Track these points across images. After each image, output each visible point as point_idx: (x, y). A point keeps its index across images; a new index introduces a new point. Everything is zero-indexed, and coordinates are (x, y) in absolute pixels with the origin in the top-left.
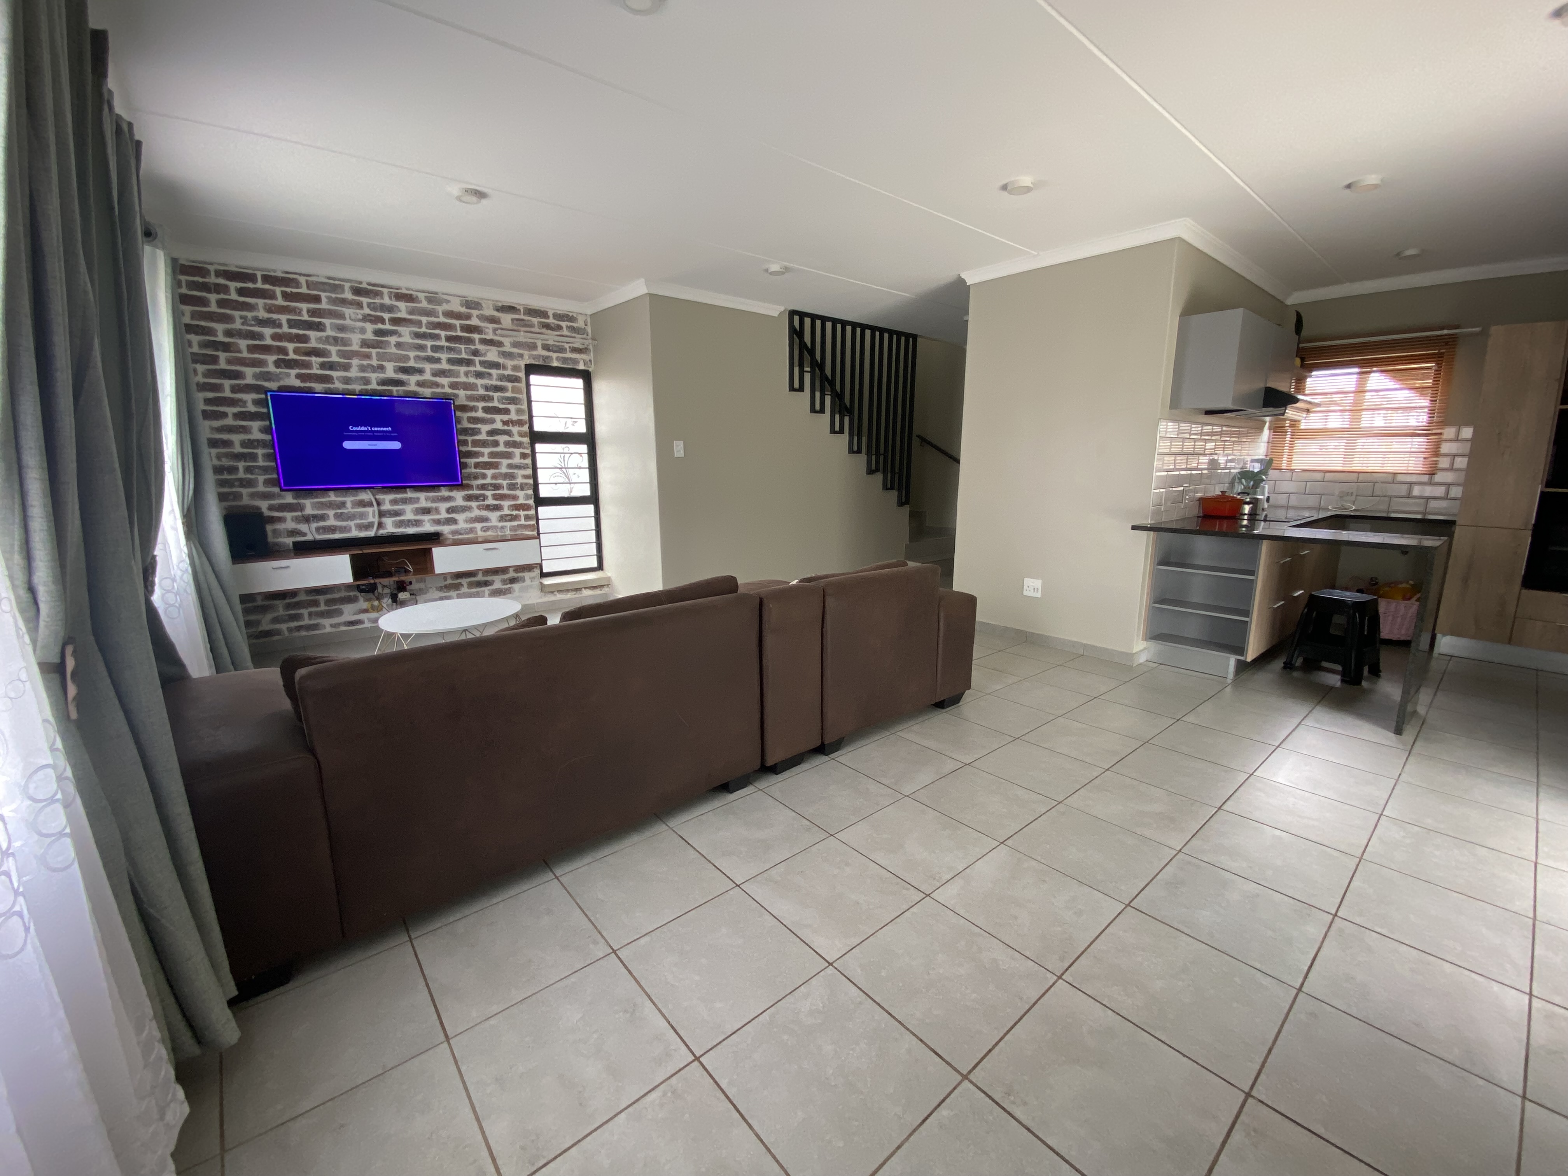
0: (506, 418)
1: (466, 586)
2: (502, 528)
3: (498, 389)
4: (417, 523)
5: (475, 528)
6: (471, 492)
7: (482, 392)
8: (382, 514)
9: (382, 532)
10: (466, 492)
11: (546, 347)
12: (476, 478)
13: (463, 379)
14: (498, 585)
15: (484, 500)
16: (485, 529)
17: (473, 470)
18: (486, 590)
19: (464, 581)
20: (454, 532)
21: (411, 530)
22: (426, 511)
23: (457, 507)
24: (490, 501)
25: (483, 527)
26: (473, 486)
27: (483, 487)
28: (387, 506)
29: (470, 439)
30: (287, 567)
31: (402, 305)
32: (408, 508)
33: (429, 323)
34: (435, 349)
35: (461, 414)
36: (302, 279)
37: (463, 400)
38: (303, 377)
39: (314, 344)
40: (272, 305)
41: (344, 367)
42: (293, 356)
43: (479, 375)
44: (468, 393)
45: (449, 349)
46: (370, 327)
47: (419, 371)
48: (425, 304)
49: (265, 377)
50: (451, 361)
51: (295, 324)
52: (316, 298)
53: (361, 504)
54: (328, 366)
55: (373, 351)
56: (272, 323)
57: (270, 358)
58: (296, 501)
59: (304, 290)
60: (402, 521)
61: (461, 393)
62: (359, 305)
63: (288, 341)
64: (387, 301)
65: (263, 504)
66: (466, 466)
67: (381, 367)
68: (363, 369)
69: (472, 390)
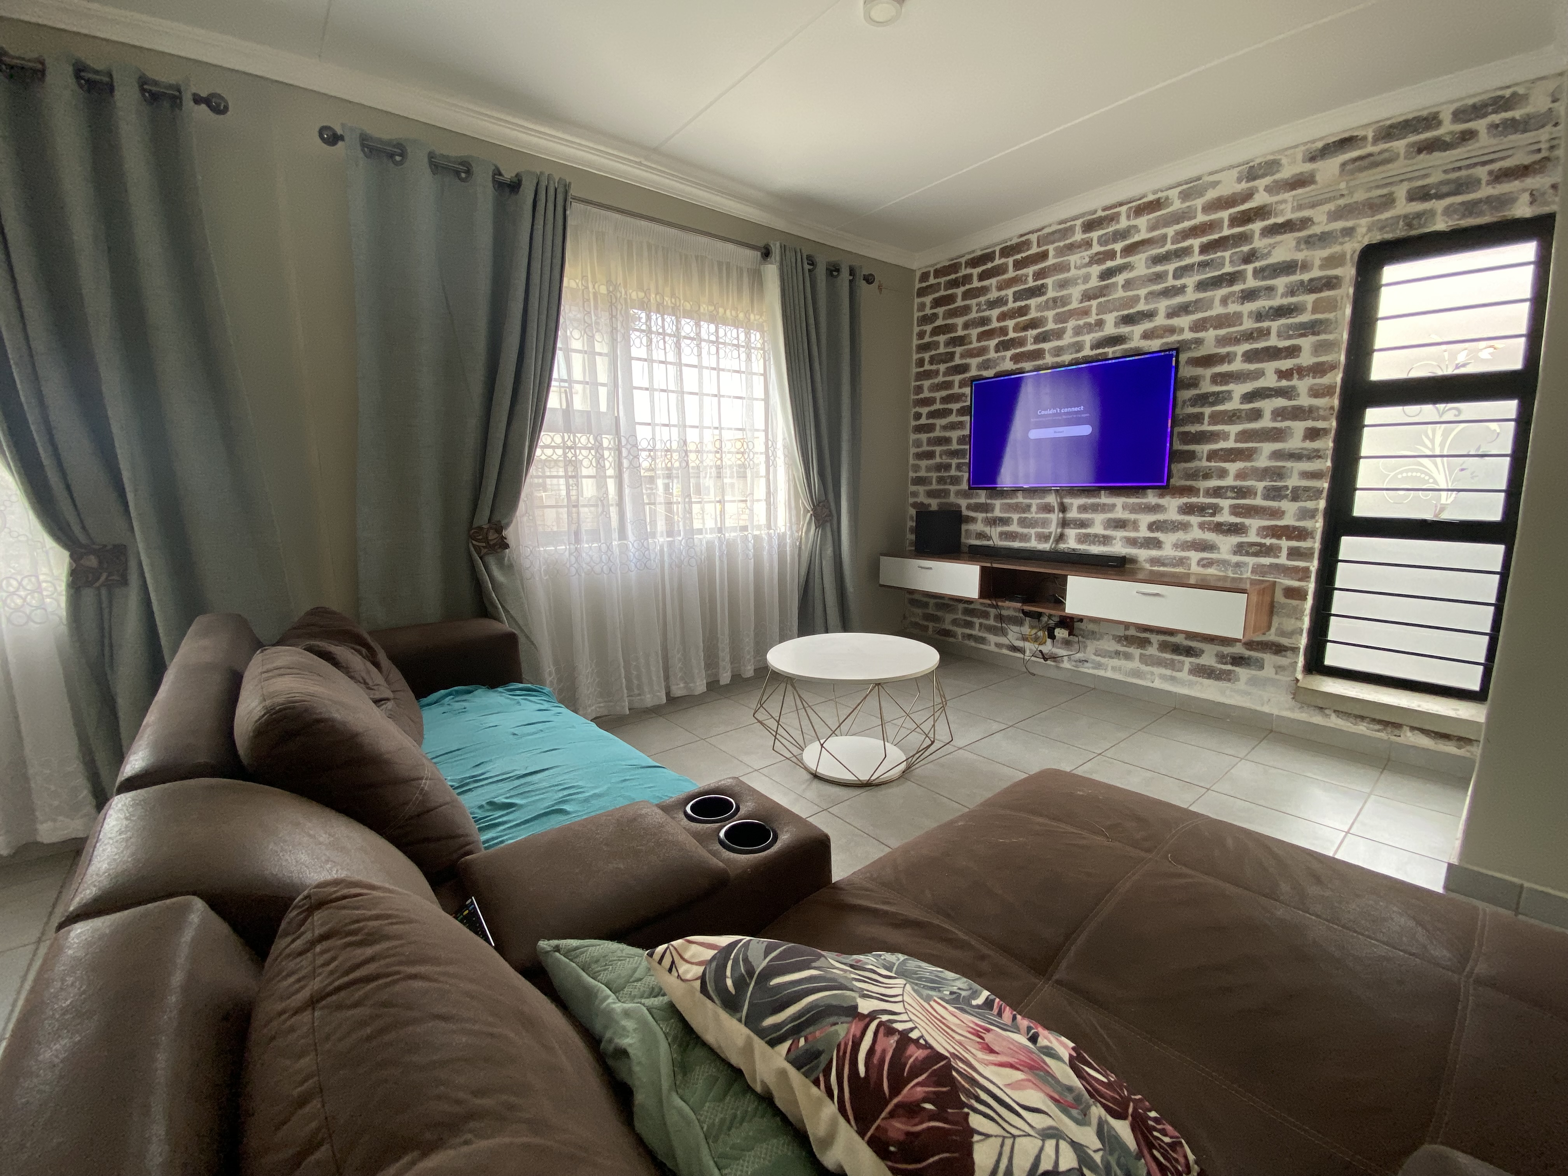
0: (1286, 364)
1: (1156, 645)
2: (1238, 565)
3: (1281, 312)
4: (1106, 540)
5: (1188, 558)
6: (1194, 500)
7: (1248, 324)
8: (1064, 523)
9: (1062, 546)
10: (1185, 500)
11: (1421, 194)
12: (1207, 476)
13: (1218, 310)
14: (1208, 659)
15: (1213, 515)
16: (1205, 562)
17: (1205, 463)
18: (1188, 661)
19: (1155, 639)
20: (1154, 561)
21: (1096, 549)
22: (1121, 524)
23: (1165, 521)
24: (1226, 517)
25: (1202, 559)
26: (1199, 490)
27: (1217, 492)
28: (1073, 514)
29: (1207, 411)
30: (931, 568)
31: (1142, 222)
32: (1099, 518)
33: (1177, 233)
34: (1180, 273)
35: (1199, 371)
36: (1034, 238)
37: (1209, 347)
38: (1016, 358)
39: (1033, 314)
40: (1004, 280)
41: (1058, 334)
42: (1012, 335)
43: (1249, 295)
44: (1222, 332)
45: (1203, 265)
46: (1096, 270)
47: (1150, 315)
48: (1177, 205)
49: (985, 365)
50: (1202, 286)
51: (1017, 297)
52: (1044, 256)
53: (1048, 509)
54: (1043, 338)
55: (1094, 303)
56: (1000, 302)
57: (992, 343)
58: (989, 501)
59: (1034, 250)
60: (1087, 535)
61: (1210, 335)
62: (1088, 244)
63: (1012, 317)
64: (1123, 223)
65: (963, 503)
66: (1191, 456)
67: (1100, 324)
68: (1078, 331)
69: (1229, 326)
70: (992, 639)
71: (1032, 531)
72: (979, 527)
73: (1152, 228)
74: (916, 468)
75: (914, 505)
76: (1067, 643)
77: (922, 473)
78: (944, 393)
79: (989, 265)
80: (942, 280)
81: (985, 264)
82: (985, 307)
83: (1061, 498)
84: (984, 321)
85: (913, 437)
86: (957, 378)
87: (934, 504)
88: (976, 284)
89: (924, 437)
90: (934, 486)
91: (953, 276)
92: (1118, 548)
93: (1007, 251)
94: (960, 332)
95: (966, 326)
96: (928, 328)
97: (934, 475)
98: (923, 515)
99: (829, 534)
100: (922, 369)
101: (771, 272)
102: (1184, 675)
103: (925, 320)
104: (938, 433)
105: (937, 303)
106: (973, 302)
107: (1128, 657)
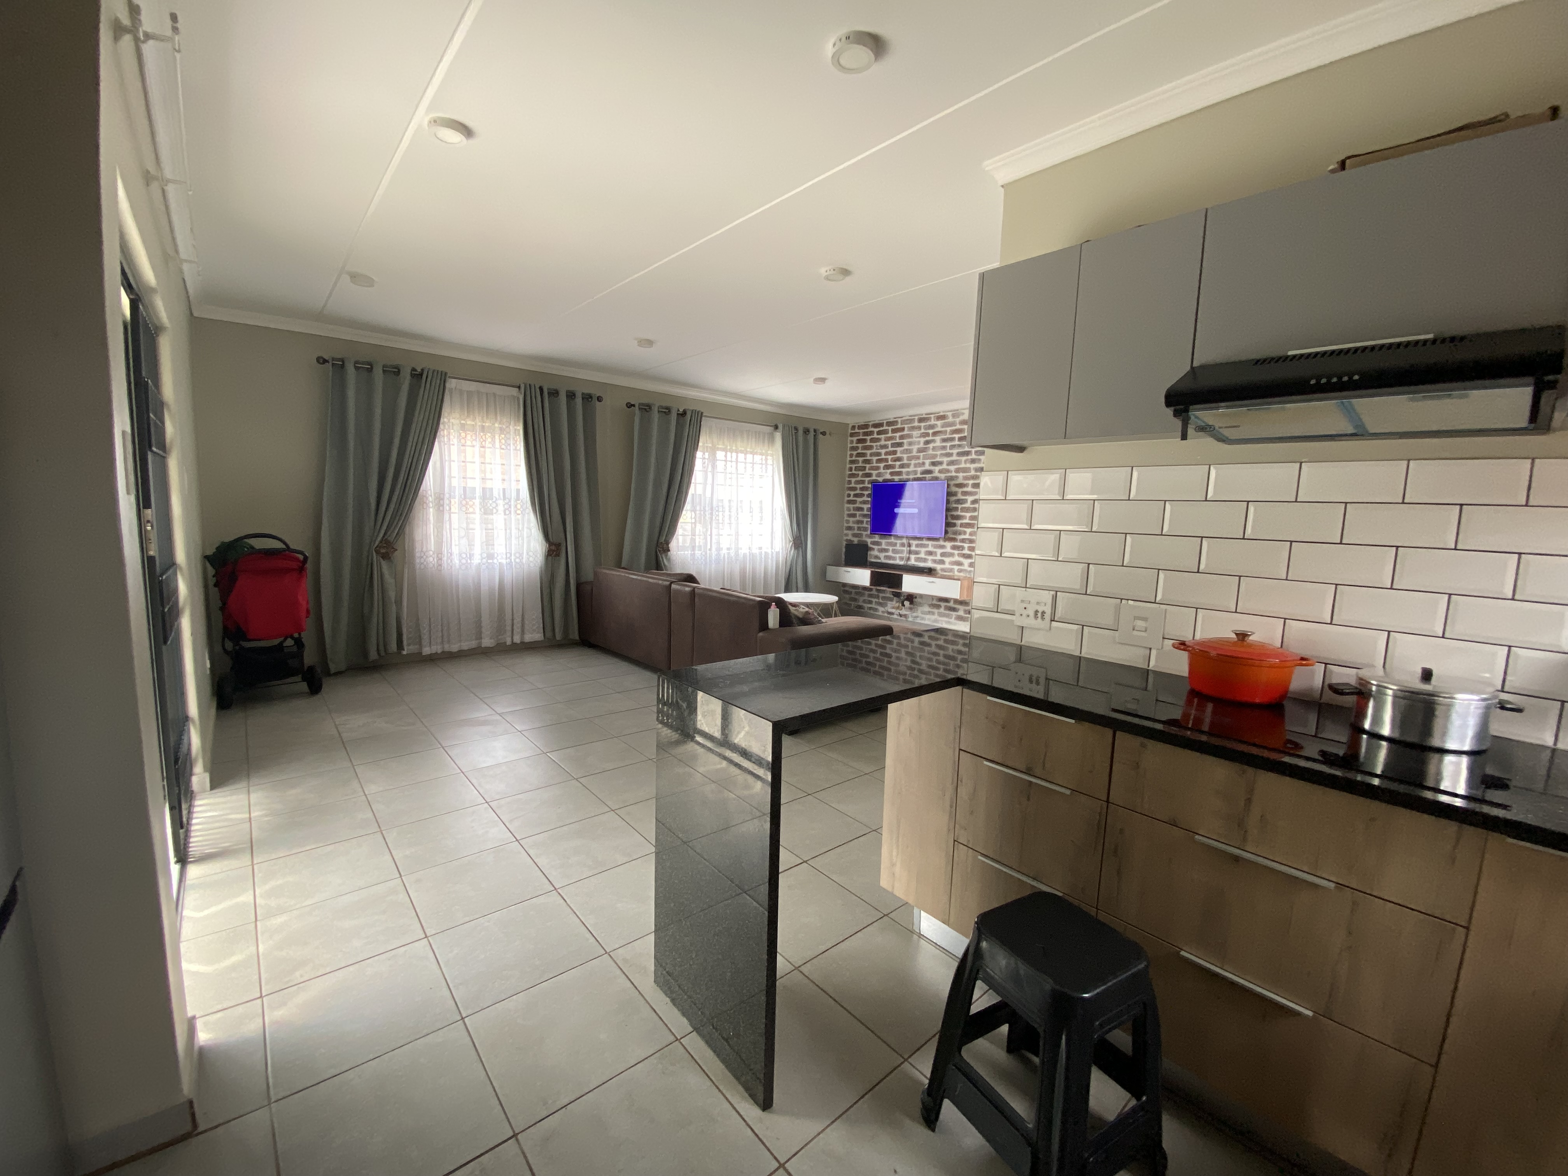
1: (943, 607)
4: (925, 560)
5: (953, 569)
6: (956, 544)
7: (973, 473)
8: (910, 552)
9: (909, 563)
10: (953, 543)
12: (960, 534)
13: (963, 465)
14: (961, 613)
15: (962, 550)
17: (959, 528)
18: (954, 614)
19: (943, 604)
20: (943, 570)
21: (922, 565)
22: (930, 553)
23: (946, 553)
24: (966, 551)
26: (958, 539)
27: (963, 541)
28: (913, 548)
29: (960, 506)
30: (849, 572)
31: (939, 423)
32: (923, 550)
33: (951, 431)
34: (952, 447)
35: (957, 489)
36: (899, 420)
37: (960, 481)
38: (892, 474)
39: (898, 455)
40: (887, 437)
41: (908, 466)
42: (890, 463)
43: (973, 461)
44: (965, 474)
45: (959, 446)
46: (922, 440)
47: (941, 463)
48: (951, 419)
49: (879, 475)
50: (959, 454)
51: (893, 445)
52: (903, 429)
53: (903, 545)
54: (902, 466)
55: (922, 454)
56: (885, 447)
57: (882, 465)
58: (879, 540)
59: (899, 426)
60: (919, 558)
61: (961, 475)
62: (919, 428)
63: (890, 455)
64: (933, 422)
65: (869, 541)
66: (954, 525)
67: (924, 464)
68: (916, 465)
69: (966, 472)
70: (881, 609)
71: (898, 556)
72: (875, 553)
73: (942, 427)
74: (848, 522)
75: (847, 540)
76: (911, 609)
77: (851, 525)
78: (862, 486)
79: (881, 429)
80: (861, 431)
81: (879, 428)
82: (879, 448)
83: (909, 540)
84: (879, 454)
85: (847, 505)
86: (867, 479)
87: (856, 540)
88: (875, 436)
89: (851, 506)
90: (856, 531)
91: (866, 430)
92: (929, 564)
93: (889, 424)
94: (868, 458)
95: (871, 455)
96: (855, 453)
97: (856, 526)
98: (850, 546)
99: (801, 553)
100: (851, 473)
101: (778, 436)
102: (953, 620)
103: (853, 449)
104: (858, 505)
105: (859, 441)
106: (874, 444)
107: (933, 614)
